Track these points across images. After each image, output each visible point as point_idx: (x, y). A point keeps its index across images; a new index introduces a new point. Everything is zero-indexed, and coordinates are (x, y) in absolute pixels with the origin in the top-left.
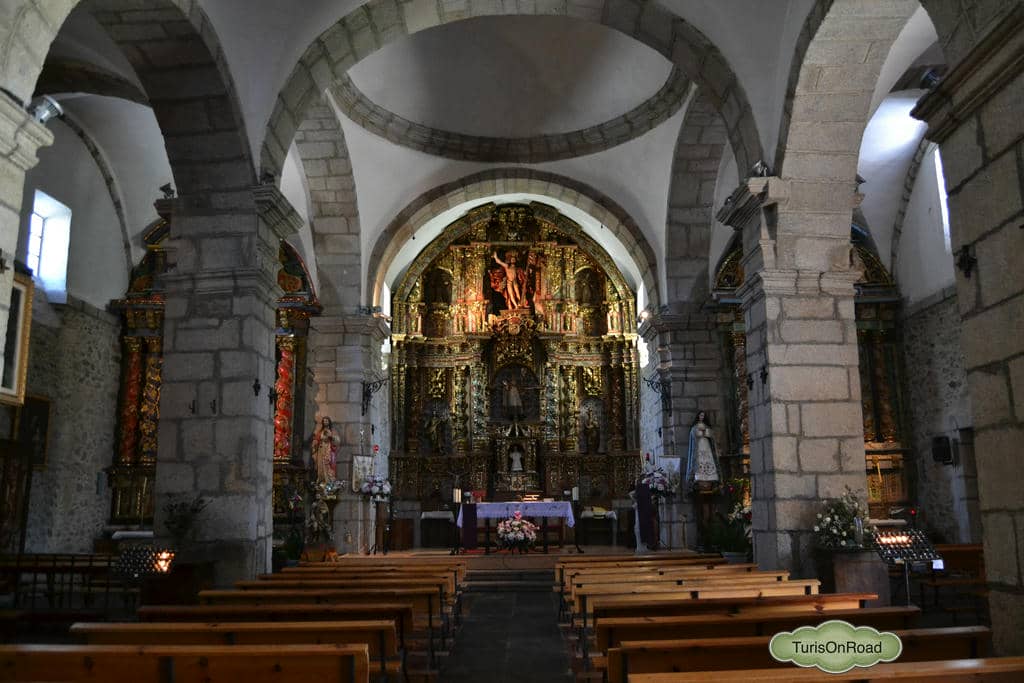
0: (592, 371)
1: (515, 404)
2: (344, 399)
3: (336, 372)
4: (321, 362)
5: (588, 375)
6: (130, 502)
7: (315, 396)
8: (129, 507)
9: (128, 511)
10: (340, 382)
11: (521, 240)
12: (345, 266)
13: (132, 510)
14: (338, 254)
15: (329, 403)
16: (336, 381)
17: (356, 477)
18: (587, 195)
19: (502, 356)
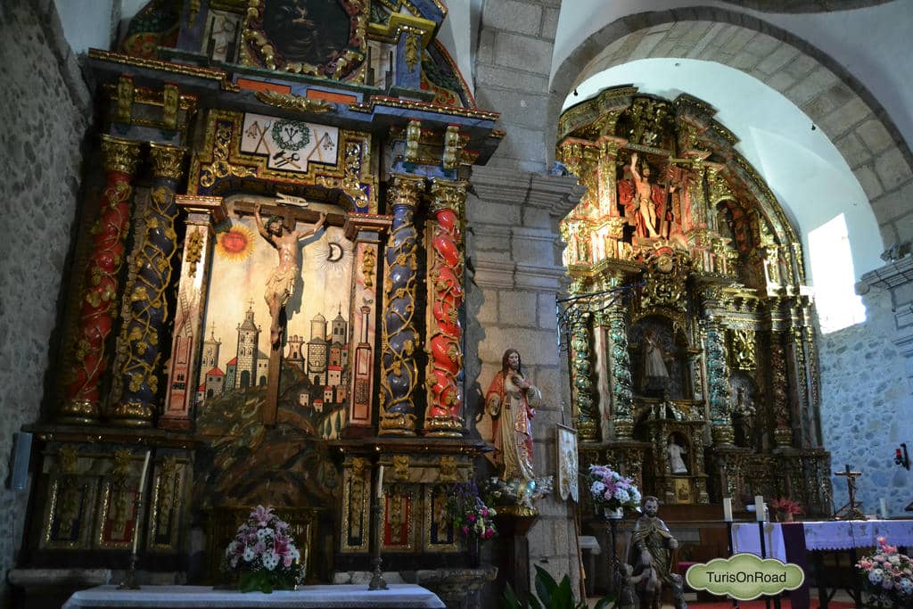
0: (744, 335)
1: (661, 374)
2: (530, 321)
3: (515, 271)
4: (483, 250)
5: (740, 342)
6: (81, 514)
7: (477, 311)
8: (78, 524)
9: (76, 535)
10: (521, 290)
11: (658, 147)
12: (524, 94)
13: (85, 532)
14: (515, 70)
15: (503, 327)
16: (515, 288)
17: (565, 472)
18: (831, 69)
19: (648, 300)
